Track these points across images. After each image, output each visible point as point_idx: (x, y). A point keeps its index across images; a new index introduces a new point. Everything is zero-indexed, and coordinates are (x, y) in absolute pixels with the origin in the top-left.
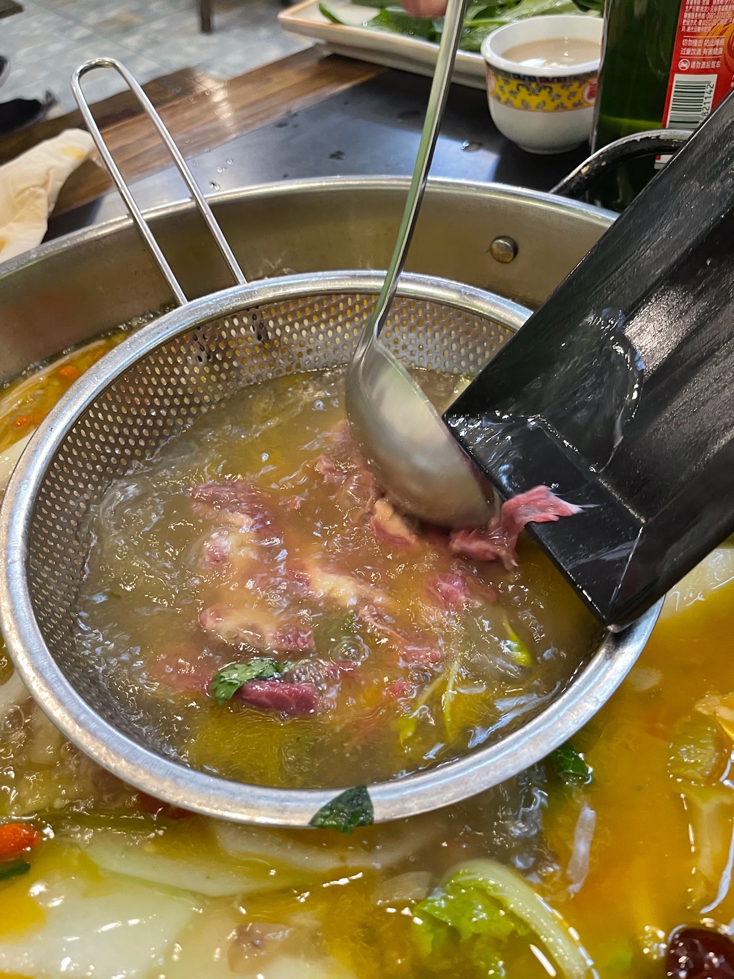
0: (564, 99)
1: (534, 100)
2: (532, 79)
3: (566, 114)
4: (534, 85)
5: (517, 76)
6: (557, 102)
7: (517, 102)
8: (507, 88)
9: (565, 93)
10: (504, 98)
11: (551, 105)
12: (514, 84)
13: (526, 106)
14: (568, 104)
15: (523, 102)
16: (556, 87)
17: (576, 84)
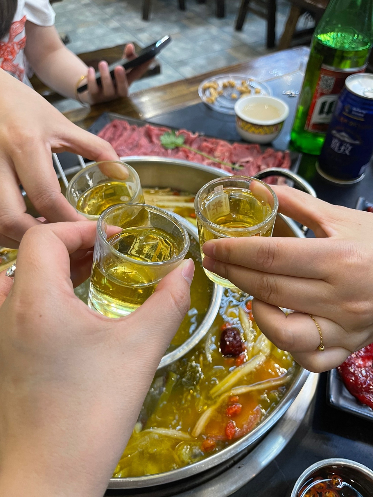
1: (257, 131)
12: (249, 125)
13: (253, 132)
16: (265, 128)
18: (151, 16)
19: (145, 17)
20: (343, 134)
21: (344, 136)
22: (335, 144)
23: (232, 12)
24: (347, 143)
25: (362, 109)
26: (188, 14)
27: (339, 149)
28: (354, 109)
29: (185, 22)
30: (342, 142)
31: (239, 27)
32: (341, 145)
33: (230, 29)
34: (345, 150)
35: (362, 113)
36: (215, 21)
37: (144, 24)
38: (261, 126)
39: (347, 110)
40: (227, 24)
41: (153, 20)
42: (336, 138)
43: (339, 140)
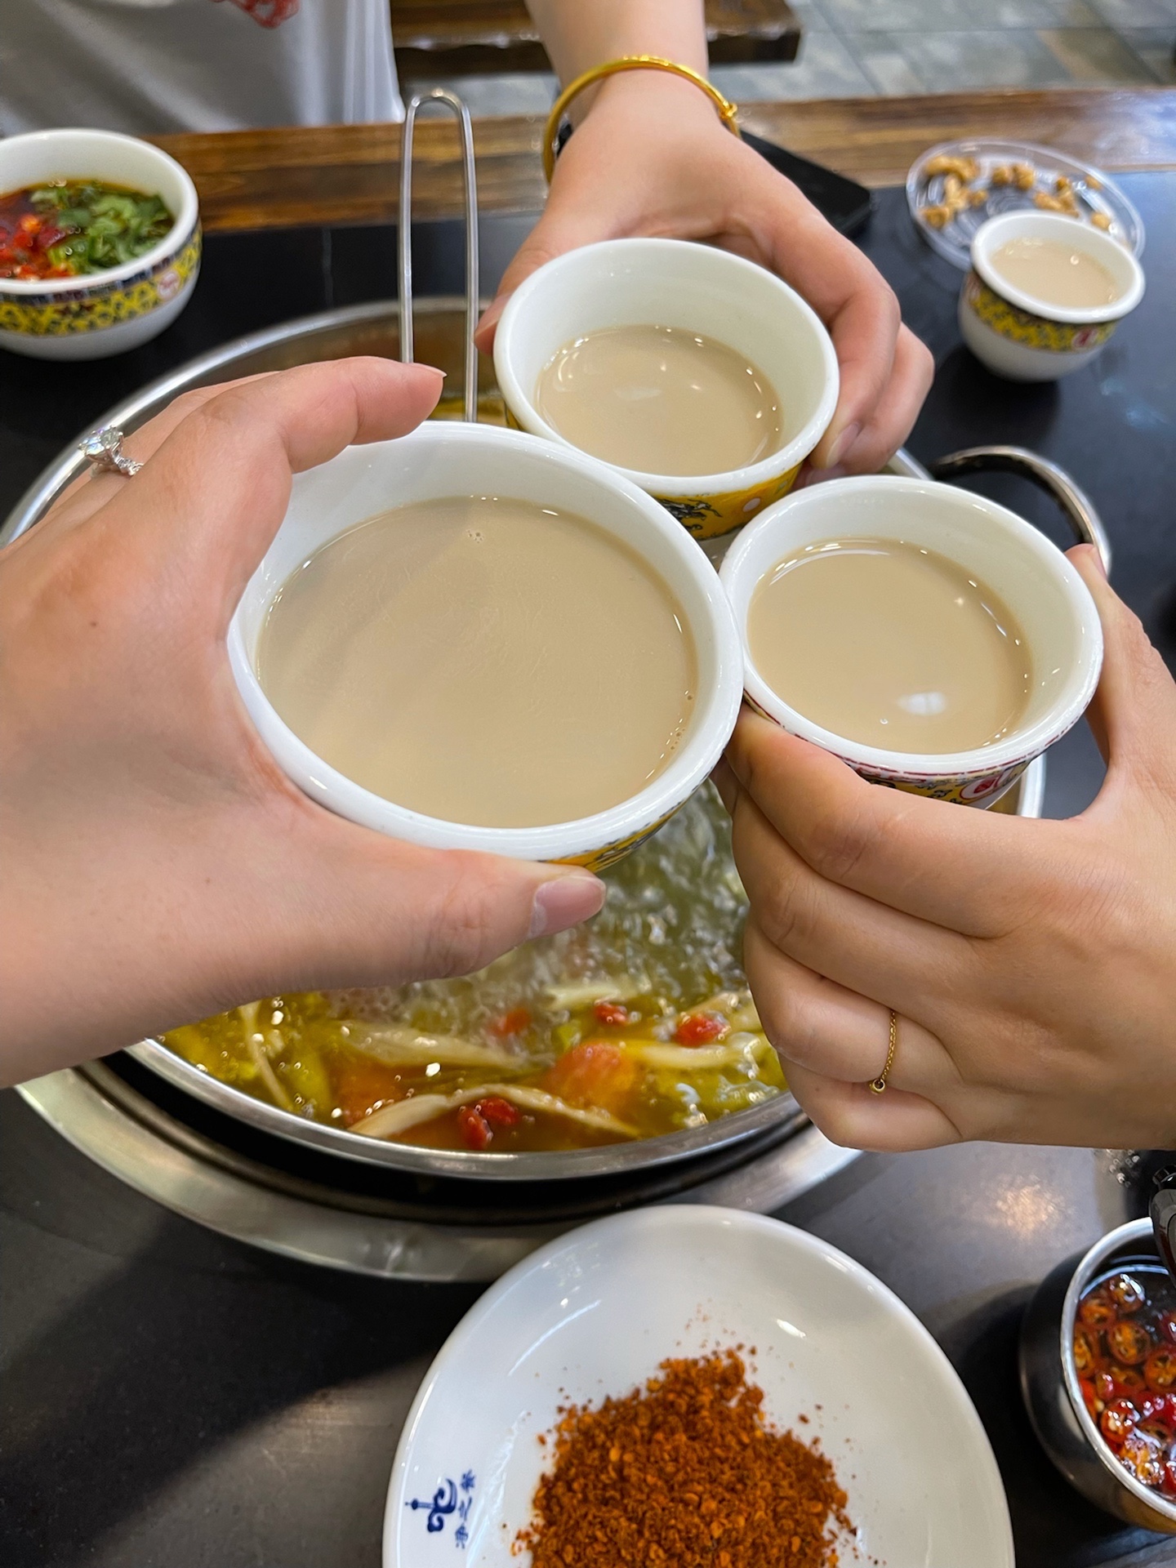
1: (1018, 332)
10: (984, 315)
12: (1001, 308)
13: (1007, 333)
16: (1048, 328)
38: (1037, 320)
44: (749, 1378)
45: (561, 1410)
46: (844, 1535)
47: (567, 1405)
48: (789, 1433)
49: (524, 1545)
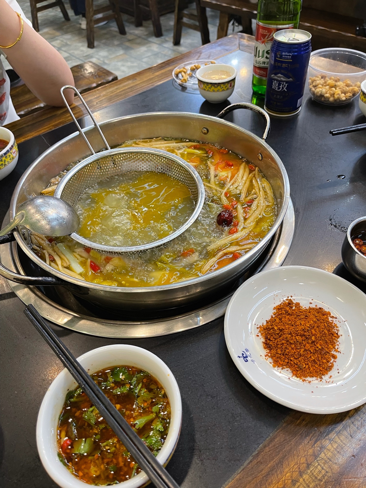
0: (224, 88)
1: (216, 89)
2: (216, 84)
3: (224, 92)
4: (216, 85)
5: (211, 84)
6: (222, 89)
7: (211, 90)
8: (207, 87)
9: (224, 87)
10: (207, 89)
11: (221, 90)
12: (210, 86)
13: (214, 91)
14: (225, 89)
15: (213, 90)
16: (222, 85)
17: (227, 84)
18: (96, 43)
19: (91, 45)
20: (279, 75)
21: (280, 77)
22: (275, 85)
23: (168, 30)
24: (284, 81)
25: (290, 52)
26: (129, 36)
27: (279, 88)
28: (284, 54)
29: (128, 44)
30: (280, 82)
31: (177, 42)
32: (279, 85)
33: (170, 45)
34: (283, 88)
35: (290, 55)
36: (154, 39)
37: (91, 51)
38: (219, 84)
39: (279, 56)
40: (166, 41)
41: (98, 46)
42: (275, 80)
43: (277, 80)
44: (294, 302)
45: (258, 328)
46: (334, 320)
47: (258, 326)
48: (310, 307)
49: (268, 357)
